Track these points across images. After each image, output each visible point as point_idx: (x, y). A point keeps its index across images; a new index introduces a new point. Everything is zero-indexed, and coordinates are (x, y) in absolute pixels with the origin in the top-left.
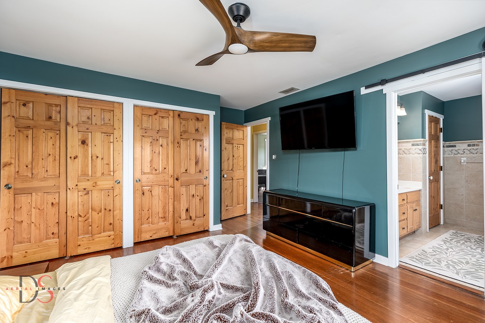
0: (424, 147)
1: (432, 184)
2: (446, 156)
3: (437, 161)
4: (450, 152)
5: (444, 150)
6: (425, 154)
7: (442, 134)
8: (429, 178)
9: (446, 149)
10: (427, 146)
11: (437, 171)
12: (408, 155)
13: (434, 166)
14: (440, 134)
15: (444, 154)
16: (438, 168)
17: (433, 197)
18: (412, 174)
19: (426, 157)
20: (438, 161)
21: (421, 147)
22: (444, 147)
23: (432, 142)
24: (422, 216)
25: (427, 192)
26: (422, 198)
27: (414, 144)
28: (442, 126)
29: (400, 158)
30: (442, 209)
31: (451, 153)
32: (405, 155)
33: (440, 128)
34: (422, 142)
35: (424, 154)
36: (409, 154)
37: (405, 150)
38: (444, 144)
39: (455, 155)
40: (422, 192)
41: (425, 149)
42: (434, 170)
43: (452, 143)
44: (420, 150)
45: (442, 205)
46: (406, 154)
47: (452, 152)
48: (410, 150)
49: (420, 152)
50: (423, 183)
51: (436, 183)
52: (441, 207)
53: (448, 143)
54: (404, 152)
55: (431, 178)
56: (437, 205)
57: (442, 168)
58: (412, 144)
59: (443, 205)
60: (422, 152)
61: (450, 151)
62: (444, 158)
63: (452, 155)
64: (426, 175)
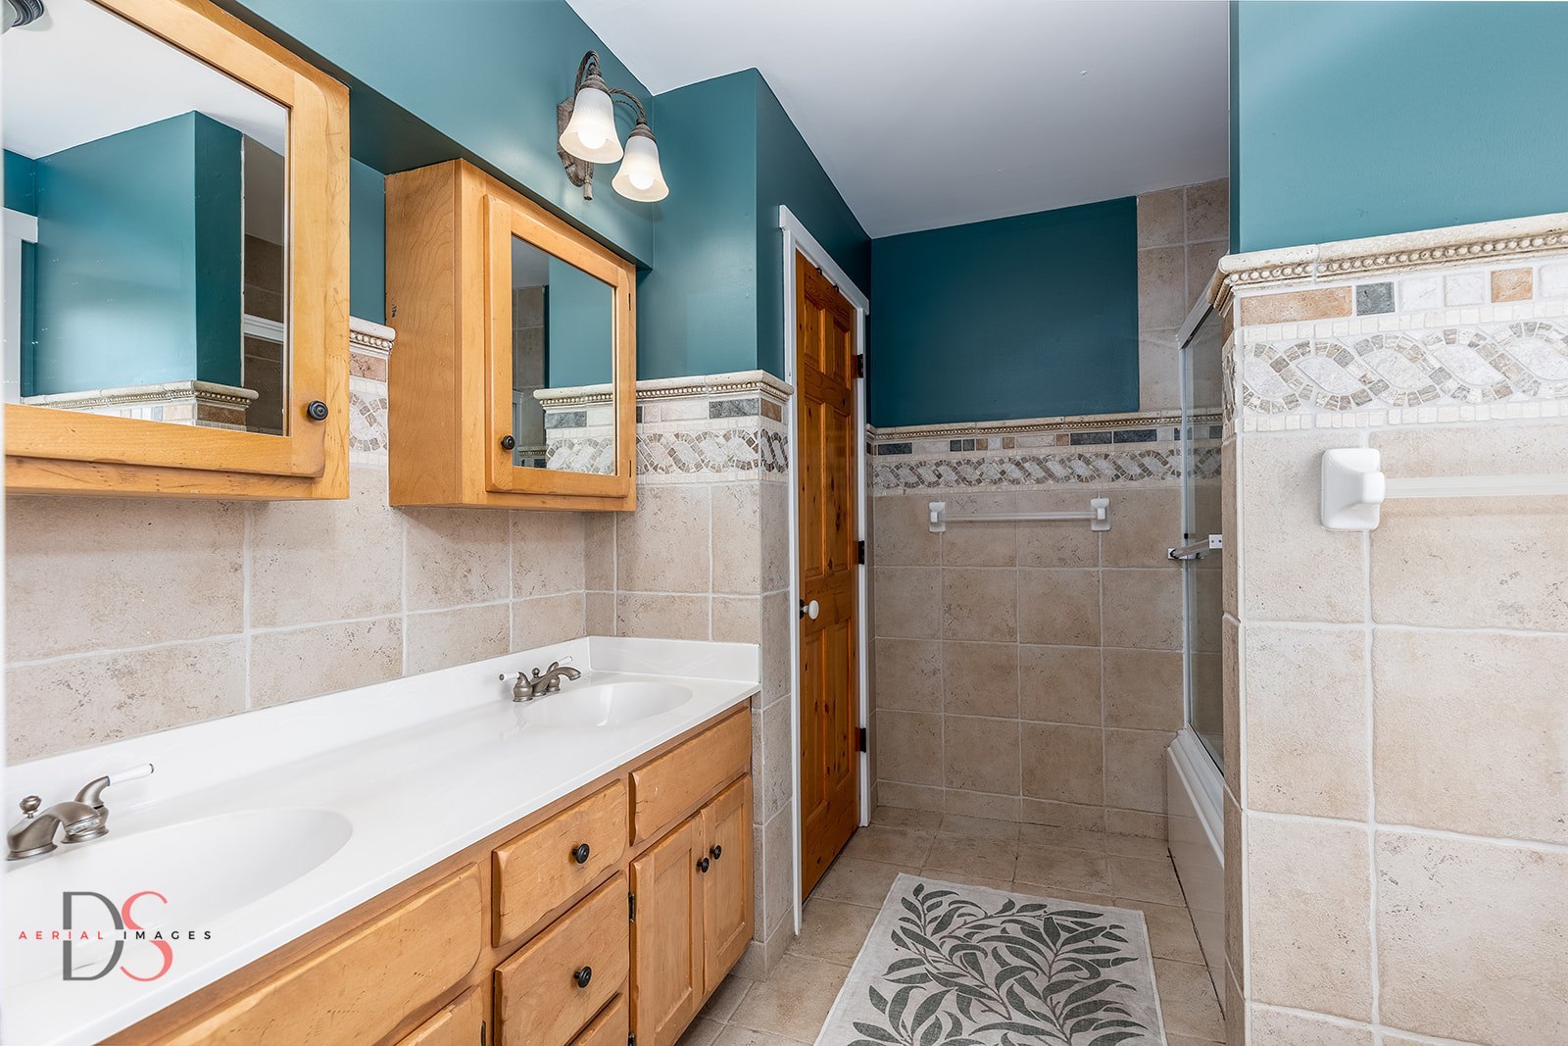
0: (773, 427)
1: (819, 639)
2: (878, 493)
3: (842, 517)
4: (892, 477)
5: (869, 465)
6: (781, 469)
7: (861, 383)
8: (805, 609)
9: (879, 460)
10: (790, 429)
11: (844, 565)
12: (692, 477)
13: (826, 541)
14: (854, 385)
15: (869, 485)
16: (849, 550)
17: (827, 710)
18: (711, 596)
19: (784, 487)
20: (845, 515)
21: (752, 424)
22: (869, 449)
23: (818, 412)
24: (760, 864)
25: (789, 698)
26: (759, 747)
27: (721, 403)
28: (860, 349)
29: (656, 497)
30: (865, 751)
31: (895, 481)
32: (677, 475)
33: (852, 356)
34: (756, 395)
35: (770, 468)
36: (698, 467)
37: (678, 445)
38: (869, 438)
39: (909, 491)
40: (761, 710)
41: (776, 437)
42: (830, 565)
43: (898, 434)
44: (750, 442)
45: (864, 729)
46: (683, 467)
47: (897, 476)
48: (703, 445)
49: (749, 455)
50: (766, 652)
51: (837, 627)
52: (861, 740)
53: (885, 435)
54: (672, 453)
55: (813, 609)
56: (845, 737)
57: (862, 552)
58: (713, 406)
59: (867, 731)
60: (758, 456)
61: (892, 471)
62: (869, 499)
63: (900, 491)
64: (786, 596)
